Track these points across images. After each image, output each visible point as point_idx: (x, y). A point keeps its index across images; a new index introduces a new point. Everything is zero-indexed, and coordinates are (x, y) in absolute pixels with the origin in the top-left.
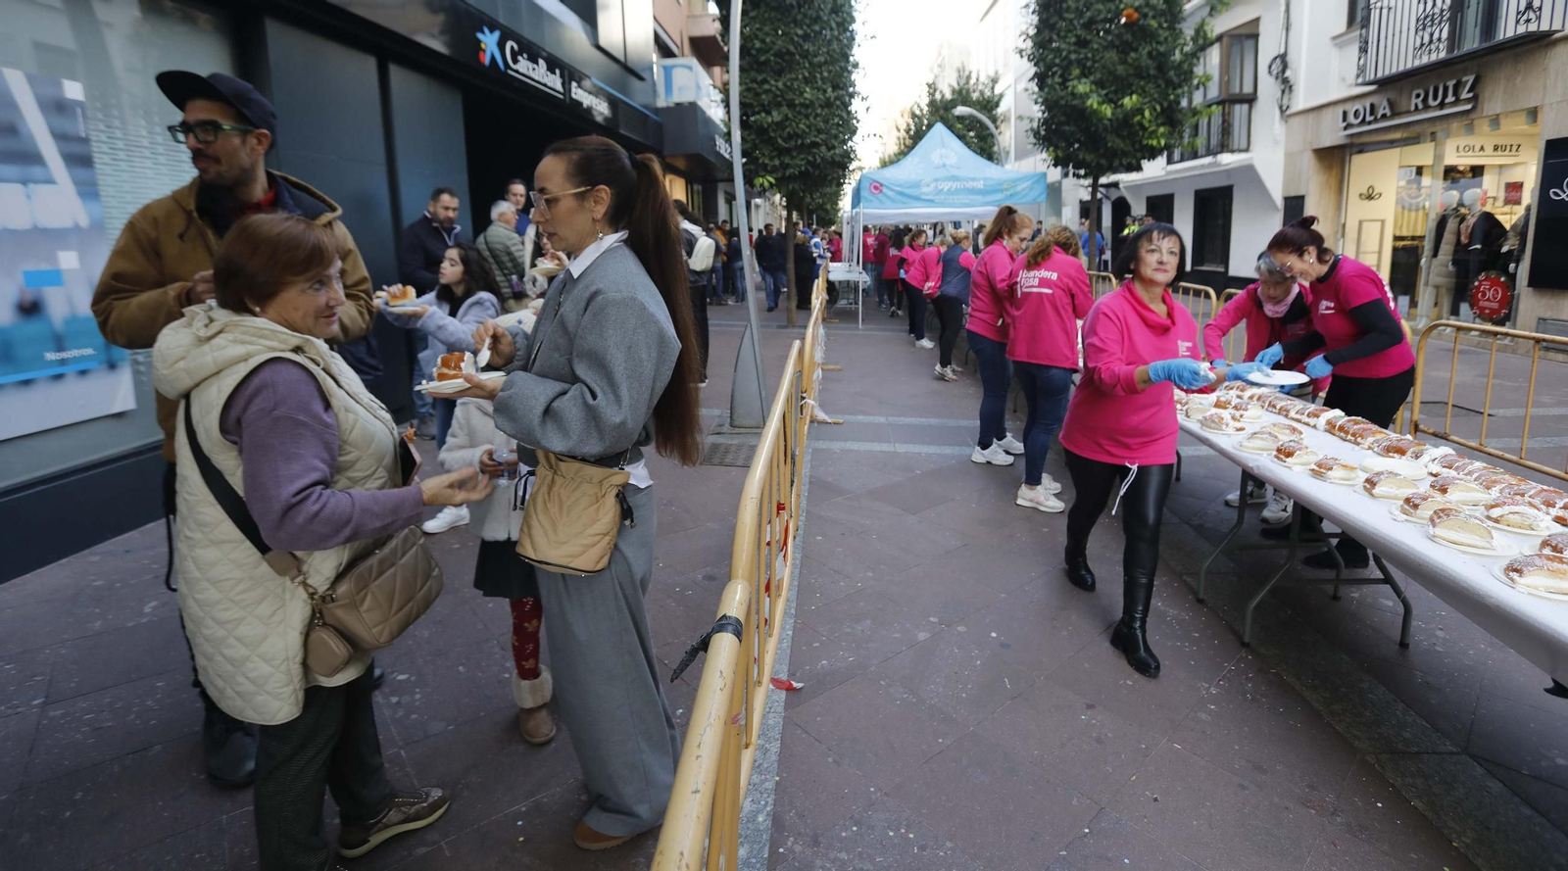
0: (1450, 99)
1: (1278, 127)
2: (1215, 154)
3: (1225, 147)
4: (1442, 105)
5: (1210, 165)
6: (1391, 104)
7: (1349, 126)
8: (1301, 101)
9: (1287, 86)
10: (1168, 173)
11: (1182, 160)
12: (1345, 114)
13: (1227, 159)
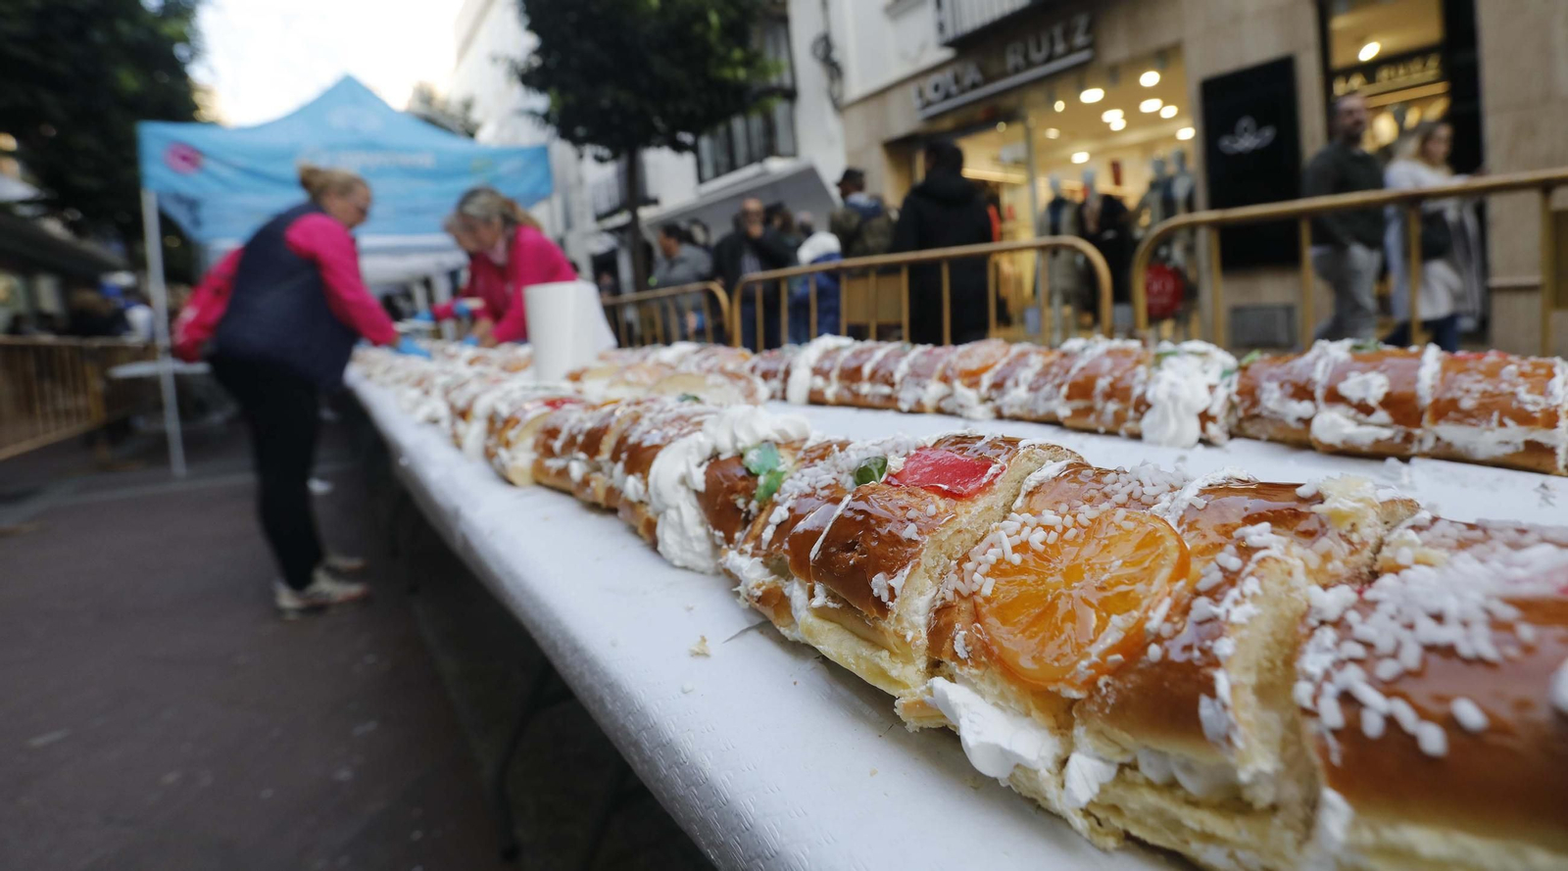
0: (1060, 48)
1: (833, 123)
2: (761, 160)
3: (770, 150)
4: (1050, 58)
5: (758, 176)
6: (982, 69)
7: (928, 104)
8: (856, 86)
9: (833, 68)
10: (702, 196)
11: (717, 174)
12: (921, 94)
13: (777, 166)
